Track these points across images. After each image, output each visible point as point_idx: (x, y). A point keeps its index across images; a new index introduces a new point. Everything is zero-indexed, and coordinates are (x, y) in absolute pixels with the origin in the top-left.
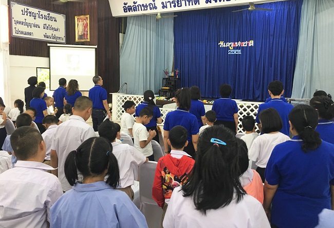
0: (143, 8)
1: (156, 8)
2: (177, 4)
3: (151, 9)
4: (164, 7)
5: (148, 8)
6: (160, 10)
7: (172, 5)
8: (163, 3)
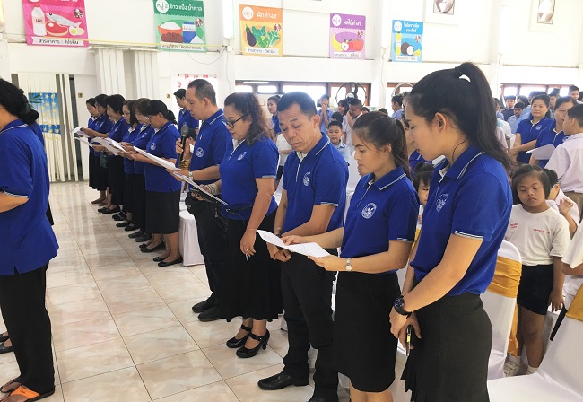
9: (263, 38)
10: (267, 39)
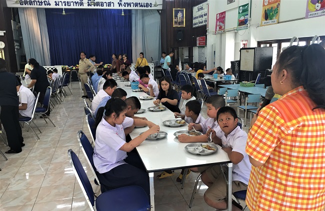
0: (38, 4)
1: (50, 4)
2: (67, 4)
3: (45, 5)
4: (56, 5)
5: (43, 4)
6: (53, 6)
7: (63, 4)
8: (56, 2)
9: (271, 14)
10: (273, 14)
